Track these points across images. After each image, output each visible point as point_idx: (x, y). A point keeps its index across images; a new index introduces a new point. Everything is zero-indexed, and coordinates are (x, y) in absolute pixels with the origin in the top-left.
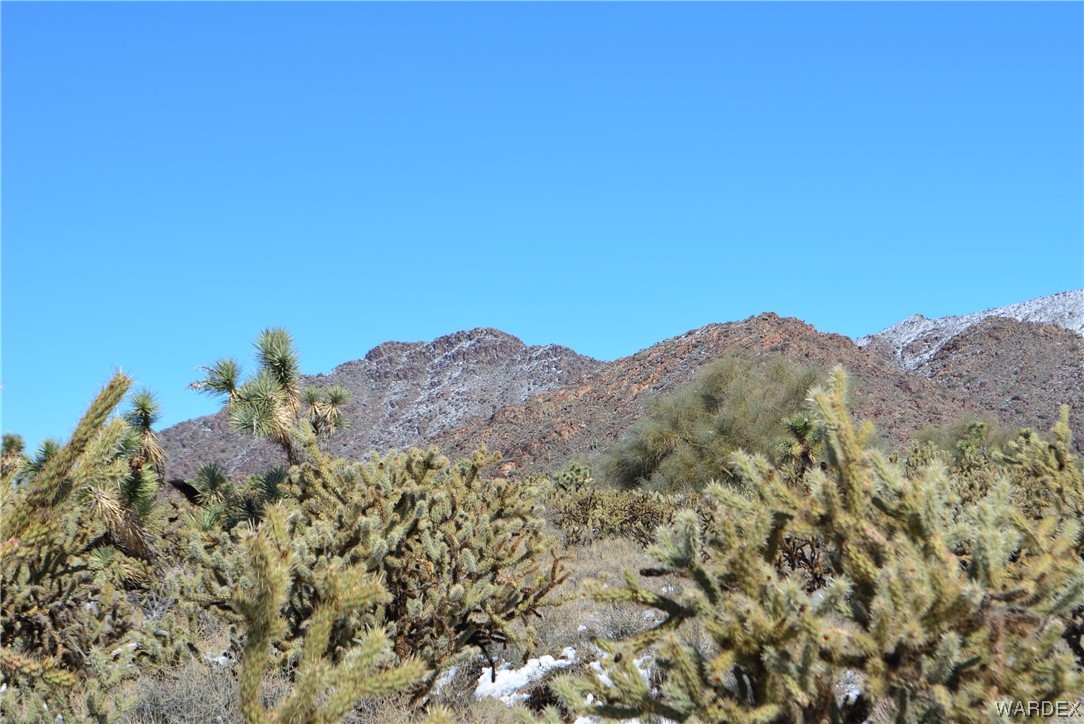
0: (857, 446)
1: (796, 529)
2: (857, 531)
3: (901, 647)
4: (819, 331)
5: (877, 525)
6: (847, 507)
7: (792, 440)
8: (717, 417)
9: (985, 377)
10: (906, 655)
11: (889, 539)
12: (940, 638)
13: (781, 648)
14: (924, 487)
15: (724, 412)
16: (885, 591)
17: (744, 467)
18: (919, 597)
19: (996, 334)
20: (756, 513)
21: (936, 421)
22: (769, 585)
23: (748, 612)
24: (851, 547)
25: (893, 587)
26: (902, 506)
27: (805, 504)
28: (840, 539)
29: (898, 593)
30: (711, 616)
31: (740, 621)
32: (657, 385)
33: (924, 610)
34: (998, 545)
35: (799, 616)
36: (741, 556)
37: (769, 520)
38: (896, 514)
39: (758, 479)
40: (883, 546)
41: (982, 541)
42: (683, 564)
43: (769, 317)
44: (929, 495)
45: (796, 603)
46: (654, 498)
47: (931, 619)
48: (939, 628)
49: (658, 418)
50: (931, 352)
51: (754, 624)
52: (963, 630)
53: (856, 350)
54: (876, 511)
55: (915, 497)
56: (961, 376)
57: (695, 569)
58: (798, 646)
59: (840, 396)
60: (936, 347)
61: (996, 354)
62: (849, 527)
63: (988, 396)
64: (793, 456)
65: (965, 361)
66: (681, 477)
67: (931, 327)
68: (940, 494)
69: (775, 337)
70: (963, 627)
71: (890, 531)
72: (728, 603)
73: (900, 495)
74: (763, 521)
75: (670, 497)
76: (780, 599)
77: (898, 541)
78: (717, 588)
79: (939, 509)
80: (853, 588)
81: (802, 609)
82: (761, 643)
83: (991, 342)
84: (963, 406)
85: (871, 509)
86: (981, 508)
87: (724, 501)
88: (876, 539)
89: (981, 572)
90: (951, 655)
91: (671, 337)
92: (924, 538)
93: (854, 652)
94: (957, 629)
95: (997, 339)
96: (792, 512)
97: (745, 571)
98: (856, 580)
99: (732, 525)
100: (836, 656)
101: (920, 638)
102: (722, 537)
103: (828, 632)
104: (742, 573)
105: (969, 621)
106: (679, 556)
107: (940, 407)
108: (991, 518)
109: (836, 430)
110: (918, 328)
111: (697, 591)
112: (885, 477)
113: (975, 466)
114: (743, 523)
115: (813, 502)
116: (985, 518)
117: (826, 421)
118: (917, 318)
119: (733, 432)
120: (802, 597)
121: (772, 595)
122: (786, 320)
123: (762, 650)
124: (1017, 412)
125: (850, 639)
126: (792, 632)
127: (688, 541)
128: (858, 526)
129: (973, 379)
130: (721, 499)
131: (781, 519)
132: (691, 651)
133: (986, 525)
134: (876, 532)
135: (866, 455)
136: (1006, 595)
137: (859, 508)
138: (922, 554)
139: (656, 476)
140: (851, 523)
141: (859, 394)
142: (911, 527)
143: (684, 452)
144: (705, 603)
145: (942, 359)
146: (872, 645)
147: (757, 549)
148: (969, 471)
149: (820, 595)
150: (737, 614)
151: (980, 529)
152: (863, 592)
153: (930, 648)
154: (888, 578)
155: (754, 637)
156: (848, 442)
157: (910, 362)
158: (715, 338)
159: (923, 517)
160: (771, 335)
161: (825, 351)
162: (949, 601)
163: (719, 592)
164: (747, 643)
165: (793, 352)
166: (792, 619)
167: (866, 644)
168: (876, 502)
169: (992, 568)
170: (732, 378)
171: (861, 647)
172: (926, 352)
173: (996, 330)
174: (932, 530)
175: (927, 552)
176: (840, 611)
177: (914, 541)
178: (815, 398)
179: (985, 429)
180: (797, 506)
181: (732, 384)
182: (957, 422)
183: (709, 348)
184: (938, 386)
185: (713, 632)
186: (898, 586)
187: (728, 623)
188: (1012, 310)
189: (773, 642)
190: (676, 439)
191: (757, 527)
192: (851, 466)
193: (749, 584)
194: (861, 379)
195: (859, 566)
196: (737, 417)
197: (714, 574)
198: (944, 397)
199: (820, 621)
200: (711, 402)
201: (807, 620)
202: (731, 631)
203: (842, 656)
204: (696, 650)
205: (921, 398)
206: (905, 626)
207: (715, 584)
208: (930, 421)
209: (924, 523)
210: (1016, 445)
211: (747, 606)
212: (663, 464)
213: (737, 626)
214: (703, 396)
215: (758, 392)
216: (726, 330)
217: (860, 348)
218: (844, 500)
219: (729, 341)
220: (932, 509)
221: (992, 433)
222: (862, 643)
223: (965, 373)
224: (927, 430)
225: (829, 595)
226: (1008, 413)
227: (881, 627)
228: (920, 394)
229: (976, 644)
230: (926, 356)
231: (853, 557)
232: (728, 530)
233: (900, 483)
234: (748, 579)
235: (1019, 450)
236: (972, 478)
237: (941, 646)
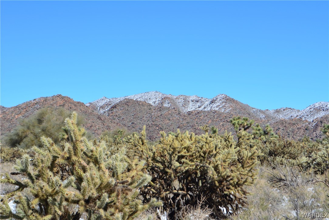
0: (79, 136)
1: (59, 161)
2: (78, 162)
3: (90, 198)
4: (74, 101)
5: (85, 160)
6: (76, 154)
7: (65, 133)
8: (42, 126)
9: (124, 116)
10: (91, 200)
11: (88, 164)
12: (102, 195)
13: (53, 197)
14: (99, 149)
15: (44, 124)
16: (86, 180)
17: (44, 142)
18: (95, 182)
19: (128, 104)
20: (47, 156)
21: (109, 129)
22: (50, 178)
23: (44, 186)
24: (76, 167)
25: (88, 179)
26: (92, 155)
27: (63, 154)
28: (73, 164)
29: (90, 181)
30: (32, 187)
31: (41, 189)
32: (24, 116)
33: (97, 186)
34: (121, 167)
35: (59, 187)
36: (42, 169)
37: (51, 158)
38: (91, 157)
39: (48, 145)
40: (86, 167)
41: (116, 166)
42: (24, 171)
43: (59, 96)
44: (101, 152)
45: (58, 183)
46: (21, 151)
47: (99, 189)
48: (102, 192)
49: (23, 126)
50: (108, 108)
51: (45, 190)
52: (109, 192)
53: (86, 107)
54: (85, 156)
55: (96, 152)
56: (117, 116)
57: (28, 173)
58: (59, 197)
59: (75, 121)
60: (110, 107)
61: (127, 110)
62: (76, 161)
63: (124, 122)
64: (64, 139)
65: (118, 111)
66: (30, 144)
67: (108, 101)
68: (104, 151)
69: (61, 102)
70: (109, 191)
71: (88, 163)
72: (37, 183)
73: (92, 151)
74: (49, 158)
75: (26, 150)
76: (54, 182)
77: (90, 165)
78: (35, 179)
79: (103, 156)
80: (77, 179)
81: (60, 186)
82: (47, 196)
83: (126, 106)
84: (117, 125)
85: (83, 155)
86: (116, 156)
87: (38, 152)
88: (84, 164)
89: (116, 175)
90: (105, 200)
91: (29, 101)
92: (98, 164)
93: (76, 199)
94: (107, 192)
95: (128, 105)
96: (58, 156)
97: (43, 174)
98: (78, 177)
99: (40, 159)
100: (70, 200)
101: (96, 195)
102: (37, 163)
103: (68, 193)
104: (42, 174)
105: (111, 190)
106: (23, 169)
107: (110, 125)
108: (119, 159)
109: (73, 131)
110: (104, 101)
111: (28, 179)
112: (87, 146)
113: (119, 143)
114: (43, 159)
115: (65, 153)
116: (117, 159)
117: (70, 128)
118: (104, 98)
119: (47, 131)
120: (60, 182)
121: (51, 181)
122: (64, 97)
123: (47, 198)
124: (133, 127)
125: (74, 195)
126: (57, 193)
127: (26, 164)
128: (79, 161)
129: (120, 117)
130: (37, 151)
131: (55, 158)
132: (26, 198)
133: (117, 161)
134: (84, 162)
135: (82, 139)
136: (122, 182)
137: (79, 155)
138: (98, 169)
139: (22, 144)
140: (76, 160)
141: (86, 120)
142: (95, 161)
143: (31, 136)
144: (30, 183)
145: (111, 110)
146: (81, 197)
147: (47, 167)
148: (118, 144)
149: (66, 182)
150: (40, 187)
151: (116, 162)
152: (80, 181)
153: (99, 198)
154: (87, 176)
155: (45, 194)
156: (76, 135)
157: (102, 111)
158: (42, 102)
159: (98, 158)
160: (60, 101)
161: (76, 107)
162: (105, 184)
163: (35, 180)
164: (43, 196)
165: (66, 106)
166: (57, 188)
167: (79, 196)
168: (85, 153)
169: (119, 174)
170: (47, 114)
171: (78, 197)
172: (106, 108)
173: (127, 102)
174: (101, 162)
175: (99, 169)
176: (72, 186)
177: (96, 165)
178: (67, 121)
179: (123, 132)
180: (60, 154)
181: (47, 116)
182: (115, 130)
183: (40, 105)
184: (110, 119)
185: (32, 192)
186: (90, 179)
187: (37, 189)
188: (132, 97)
189: (51, 195)
190: (28, 132)
191: (47, 160)
192: (77, 142)
193: (44, 178)
194: (86, 116)
195: (79, 173)
196: (48, 126)
197: (34, 175)
198: (111, 122)
199: (66, 189)
200: (40, 121)
201: (61, 189)
202: (38, 192)
203: (72, 200)
204: (27, 198)
205: (105, 122)
206: (91, 191)
207: (34, 178)
208: (107, 129)
209: (99, 160)
210: (130, 137)
211: (43, 184)
212: (24, 140)
213: (40, 190)
214: (37, 119)
215: (55, 119)
216: (46, 99)
217: (87, 106)
218: (75, 152)
219: (46, 103)
220: (101, 156)
221: (125, 133)
222: (78, 196)
223: (118, 115)
224: (106, 132)
225: (68, 181)
226: (130, 128)
227: (84, 191)
228: (104, 121)
229: (113, 197)
230: (107, 110)
231: (77, 170)
232: (38, 161)
233: (92, 147)
234: (44, 176)
235: (131, 139)
236: (118, 147)
237: (102, 197)
